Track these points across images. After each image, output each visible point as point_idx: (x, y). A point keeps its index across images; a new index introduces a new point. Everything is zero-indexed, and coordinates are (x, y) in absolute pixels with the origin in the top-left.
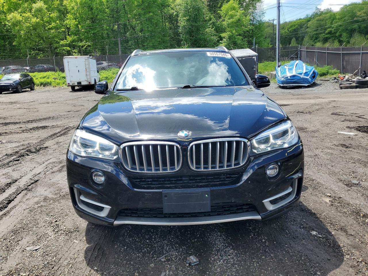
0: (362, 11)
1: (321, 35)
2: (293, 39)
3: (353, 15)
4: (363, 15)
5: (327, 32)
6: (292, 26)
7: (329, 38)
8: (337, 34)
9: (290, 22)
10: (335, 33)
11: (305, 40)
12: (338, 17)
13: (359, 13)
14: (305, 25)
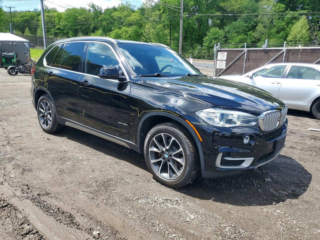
0: (82, 16)
1: (52, 29)
2: (26, 29)
3: (76, 18)
4: (83, 19)
5: (56, 28)
6: (23, 17)
7: (59, 33)
8: (65, 31)
9: (21, 12)
10: (64, 30)
11: (38, 31)
12: (64, 17)
13: (79, 18)
14: (36, 18)
